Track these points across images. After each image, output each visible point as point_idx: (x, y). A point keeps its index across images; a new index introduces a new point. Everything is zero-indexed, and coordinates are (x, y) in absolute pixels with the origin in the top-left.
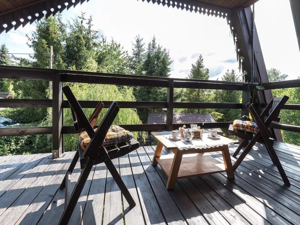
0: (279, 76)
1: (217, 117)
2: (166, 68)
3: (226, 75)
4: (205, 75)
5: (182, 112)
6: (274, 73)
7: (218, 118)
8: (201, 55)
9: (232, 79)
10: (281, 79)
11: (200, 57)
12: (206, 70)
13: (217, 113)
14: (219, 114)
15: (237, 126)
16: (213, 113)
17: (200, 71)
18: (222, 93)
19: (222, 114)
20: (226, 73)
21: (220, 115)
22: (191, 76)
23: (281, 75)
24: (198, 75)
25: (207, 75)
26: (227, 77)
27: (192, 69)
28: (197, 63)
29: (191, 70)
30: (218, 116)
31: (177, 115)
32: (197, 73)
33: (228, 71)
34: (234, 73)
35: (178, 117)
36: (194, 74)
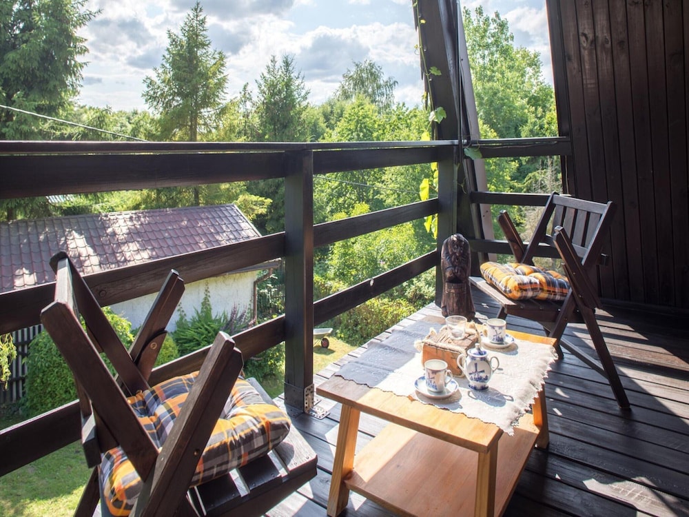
0: (382, 82)
1: (253, 210)
2: (70, 37)
3: (267, 76)
4: (214, 74)
5: (136, 207)
6: (372, 74)
7: (256, 212)
8: (198, 4)
9: (286, 87)
10: (385, 90)
11: (196, 10)
12: (217, 56)
13: (254, 198)
14: (261, 199)
15: (521, 289)
16: (241, 198)
17: (196, 58)
18: (260, 131)
19: (269, 201)
20: (268, 67)
21: (262, 204)
22: (164, 72)
23: (385, 80)
24: (191, 72)
25: (220, 72)
26: (273, 82)
27: (168, 49)
28: (187, 29)
29: (166, 53)
30: (255, 207)
31: (121, 222)
32: (187, 65)
33: (273, 61)
34: (290, 68)
35: (125, 230)
36: (179, 68)
